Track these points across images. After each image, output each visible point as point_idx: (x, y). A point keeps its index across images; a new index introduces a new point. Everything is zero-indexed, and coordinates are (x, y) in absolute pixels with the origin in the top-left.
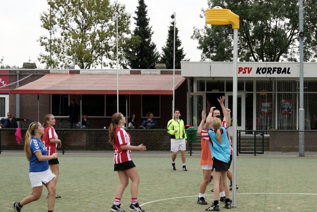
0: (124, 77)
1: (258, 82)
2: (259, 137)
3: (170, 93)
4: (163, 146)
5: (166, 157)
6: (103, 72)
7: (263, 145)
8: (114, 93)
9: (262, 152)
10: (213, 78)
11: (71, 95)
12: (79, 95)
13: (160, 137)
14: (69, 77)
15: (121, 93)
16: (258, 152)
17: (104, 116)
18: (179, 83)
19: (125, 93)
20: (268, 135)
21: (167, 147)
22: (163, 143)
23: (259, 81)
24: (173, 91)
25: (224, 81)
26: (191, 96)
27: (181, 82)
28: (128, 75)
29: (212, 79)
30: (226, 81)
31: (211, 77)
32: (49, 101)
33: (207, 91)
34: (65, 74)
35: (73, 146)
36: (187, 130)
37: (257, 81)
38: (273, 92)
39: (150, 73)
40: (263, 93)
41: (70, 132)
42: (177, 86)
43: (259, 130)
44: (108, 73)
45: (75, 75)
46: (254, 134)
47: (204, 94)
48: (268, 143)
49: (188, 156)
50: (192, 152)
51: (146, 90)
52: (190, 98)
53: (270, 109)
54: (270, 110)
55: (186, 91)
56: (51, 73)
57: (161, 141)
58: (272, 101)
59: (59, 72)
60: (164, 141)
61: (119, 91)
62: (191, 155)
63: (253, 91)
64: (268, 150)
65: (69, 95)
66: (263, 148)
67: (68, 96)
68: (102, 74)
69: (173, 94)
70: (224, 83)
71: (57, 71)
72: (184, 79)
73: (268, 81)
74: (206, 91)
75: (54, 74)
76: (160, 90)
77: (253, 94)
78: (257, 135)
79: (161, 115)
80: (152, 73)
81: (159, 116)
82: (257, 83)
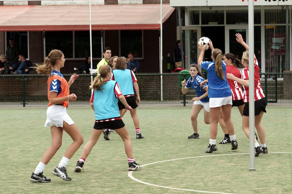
0: (97, 8)
1: (267, 12)
2: (271, 81)
3: (157, 28)
4: (149, 94)
5: (153, 108)
6: (70, 3)
7: (276, 91)
8: (86, 29)
9: (275, 100)
10: (210, 8)
11: (30, 32)
12: (41, 32)
13: (145, 83)
14: (28, 9)
15: (95, 29)
16: (270, 100)
17: (72, 57)
18: (167, 14)
19: (100, 28)
20: (282, 79)
21: (154, 95)
22: (148, 90)
23: (268, 10)
24: (160, 24)
25: (223, 11)
26: (182, 30)
27: (169, 13)
28: (102, 5)
29: (208, 9)
30: (227, 11)
31: (207, 6)
32: (3, 40)
33: (202, 24)
34: (23, 6)
35: (36, 96)
36: (179, 74)
37: (265, 10)
38: (287, 24)
39: (129, 2)
40: (273, 26)
41: (32, 79)
42: (164, 18)
43: (270, 72)
44: (77, 3)
45: (36, 7)
46: (265, 78)
47: (198, 28)
48: (282, 88)
49: (182, 106)
50: (186, 101)
51: (126, 25)
52: (181, 33)
53: (283, 45)
54: (283, 47)
55: (176, 24)
56: (5, 5)
57: (146, 88)
58: (285, 36)
59: (15, 4)
60: (149, 88)
61: (93, 26)
62: (185, 105)
63: (260, 23)
64: (282, 97)
65: (28, 32)
66: (276, 95)
67: (27, 34)
68: (69, 4)
69: (160, 29)
70: (223, 14)
71: (12, 2)
72: (173, 9)
73: (280, 10)
74: (200, 25)
75: (9, 6)
76: (144, 23)
77: (260, 27)
78: (268, 80)
79: (144, 56)
80: (131, 2)
81: (142, 57)
82: (265, 13)
